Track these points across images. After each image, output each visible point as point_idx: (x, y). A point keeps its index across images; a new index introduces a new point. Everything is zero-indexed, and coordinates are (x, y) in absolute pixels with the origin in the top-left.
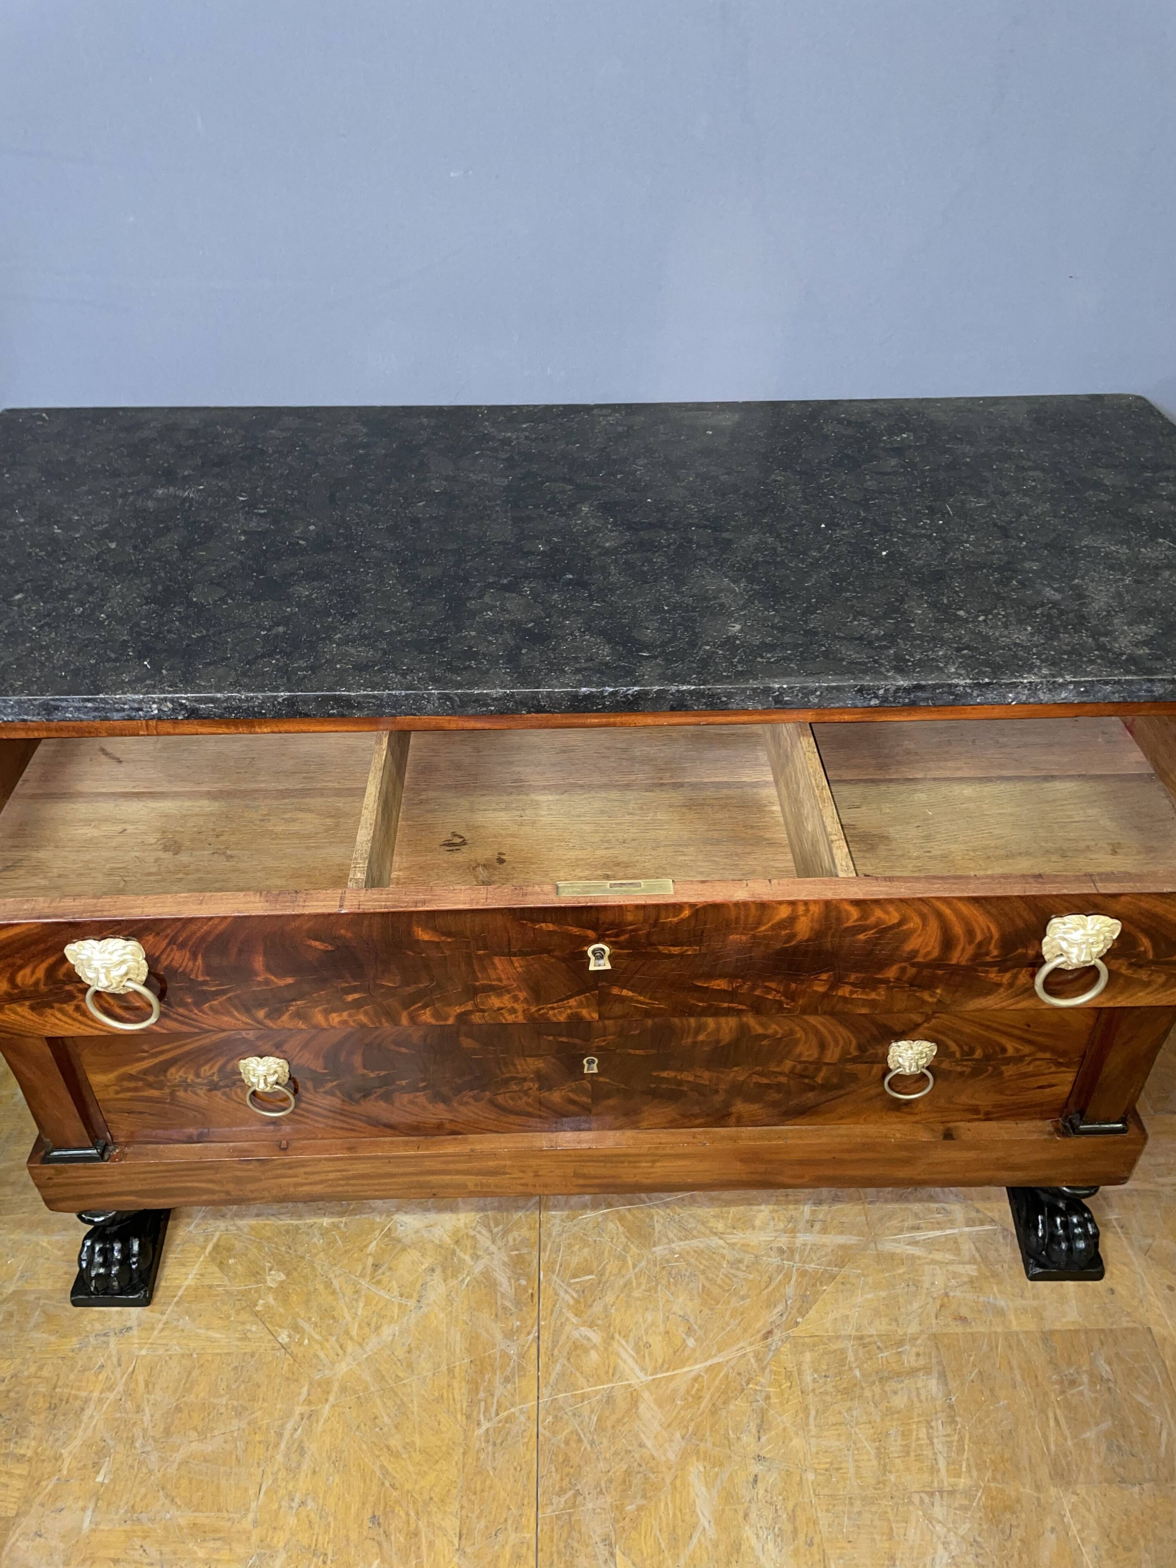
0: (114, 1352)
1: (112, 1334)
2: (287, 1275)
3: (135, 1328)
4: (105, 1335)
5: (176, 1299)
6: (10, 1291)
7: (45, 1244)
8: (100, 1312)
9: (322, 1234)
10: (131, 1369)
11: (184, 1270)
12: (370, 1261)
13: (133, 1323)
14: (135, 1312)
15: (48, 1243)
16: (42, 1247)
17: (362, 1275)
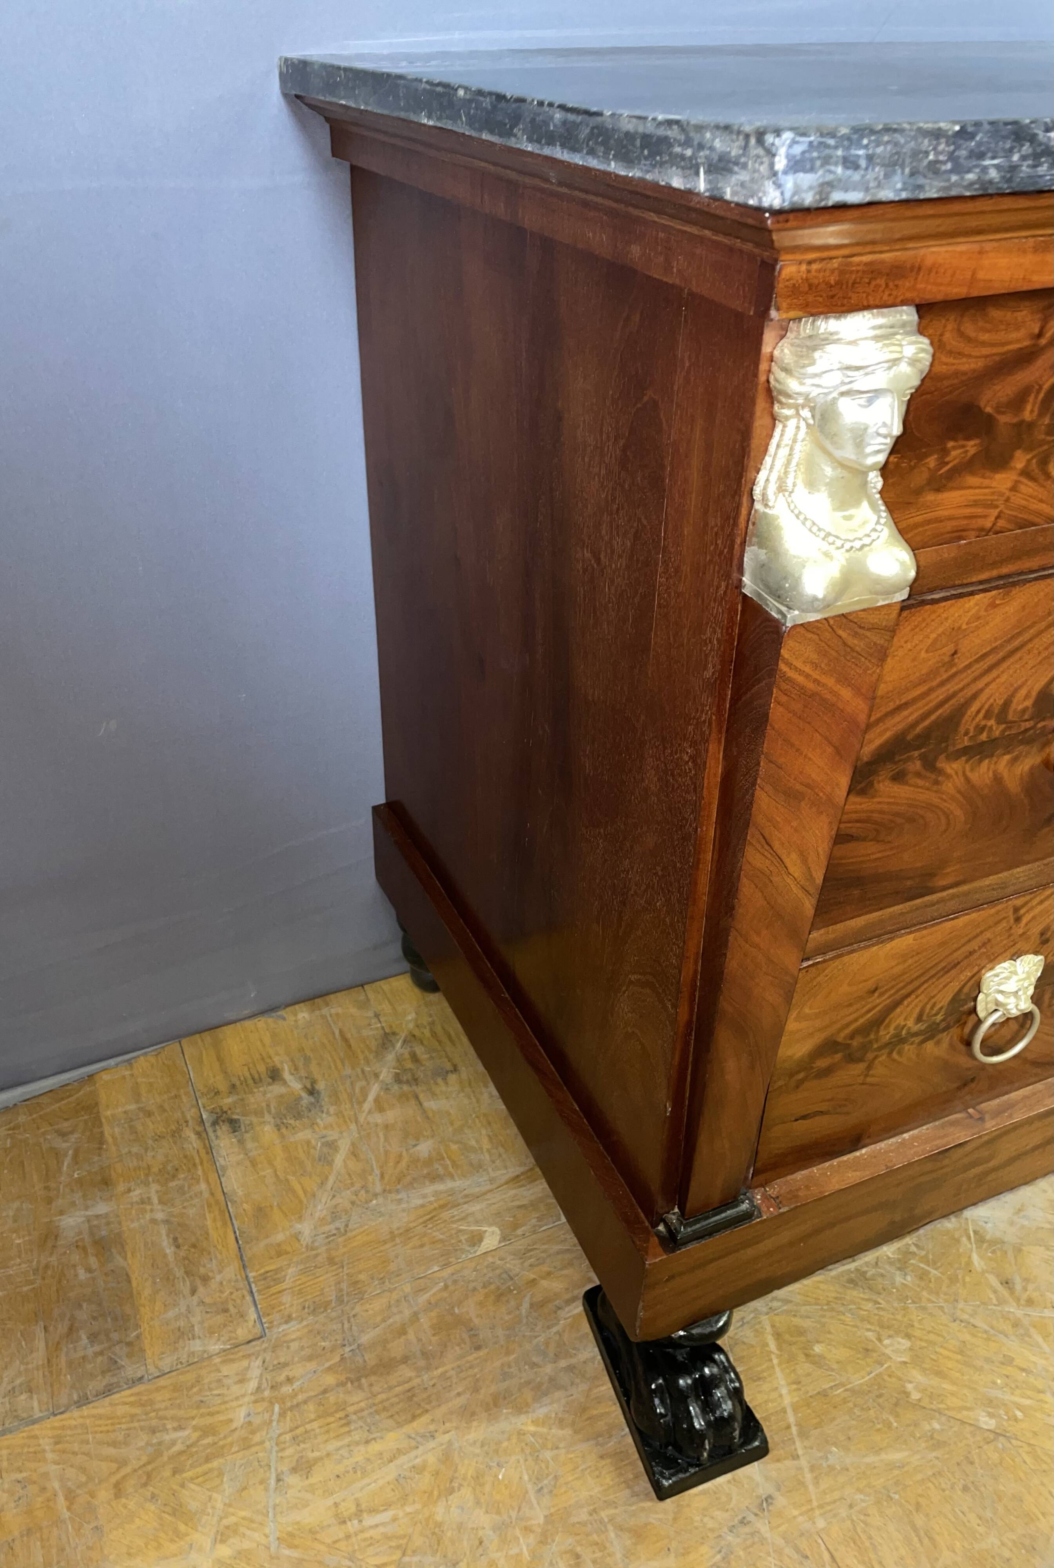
0: (781, 1542)
1: (751, 1517)
2: (908, 1336)
3: (776, 1494)
4: (743, 1522)
5: (794, 1430)
6: (541, 1520)
7: (532, 1428)
8: (704, 1493)
9: (899, 1269)
10: (826, 1556)
11: (766, 1387)
12: (993, 1280)
13: (765, 1489)
14: (752, 1470)
15: (535, 1422)
16: (533, 1435)
17: (1001, 1302)
